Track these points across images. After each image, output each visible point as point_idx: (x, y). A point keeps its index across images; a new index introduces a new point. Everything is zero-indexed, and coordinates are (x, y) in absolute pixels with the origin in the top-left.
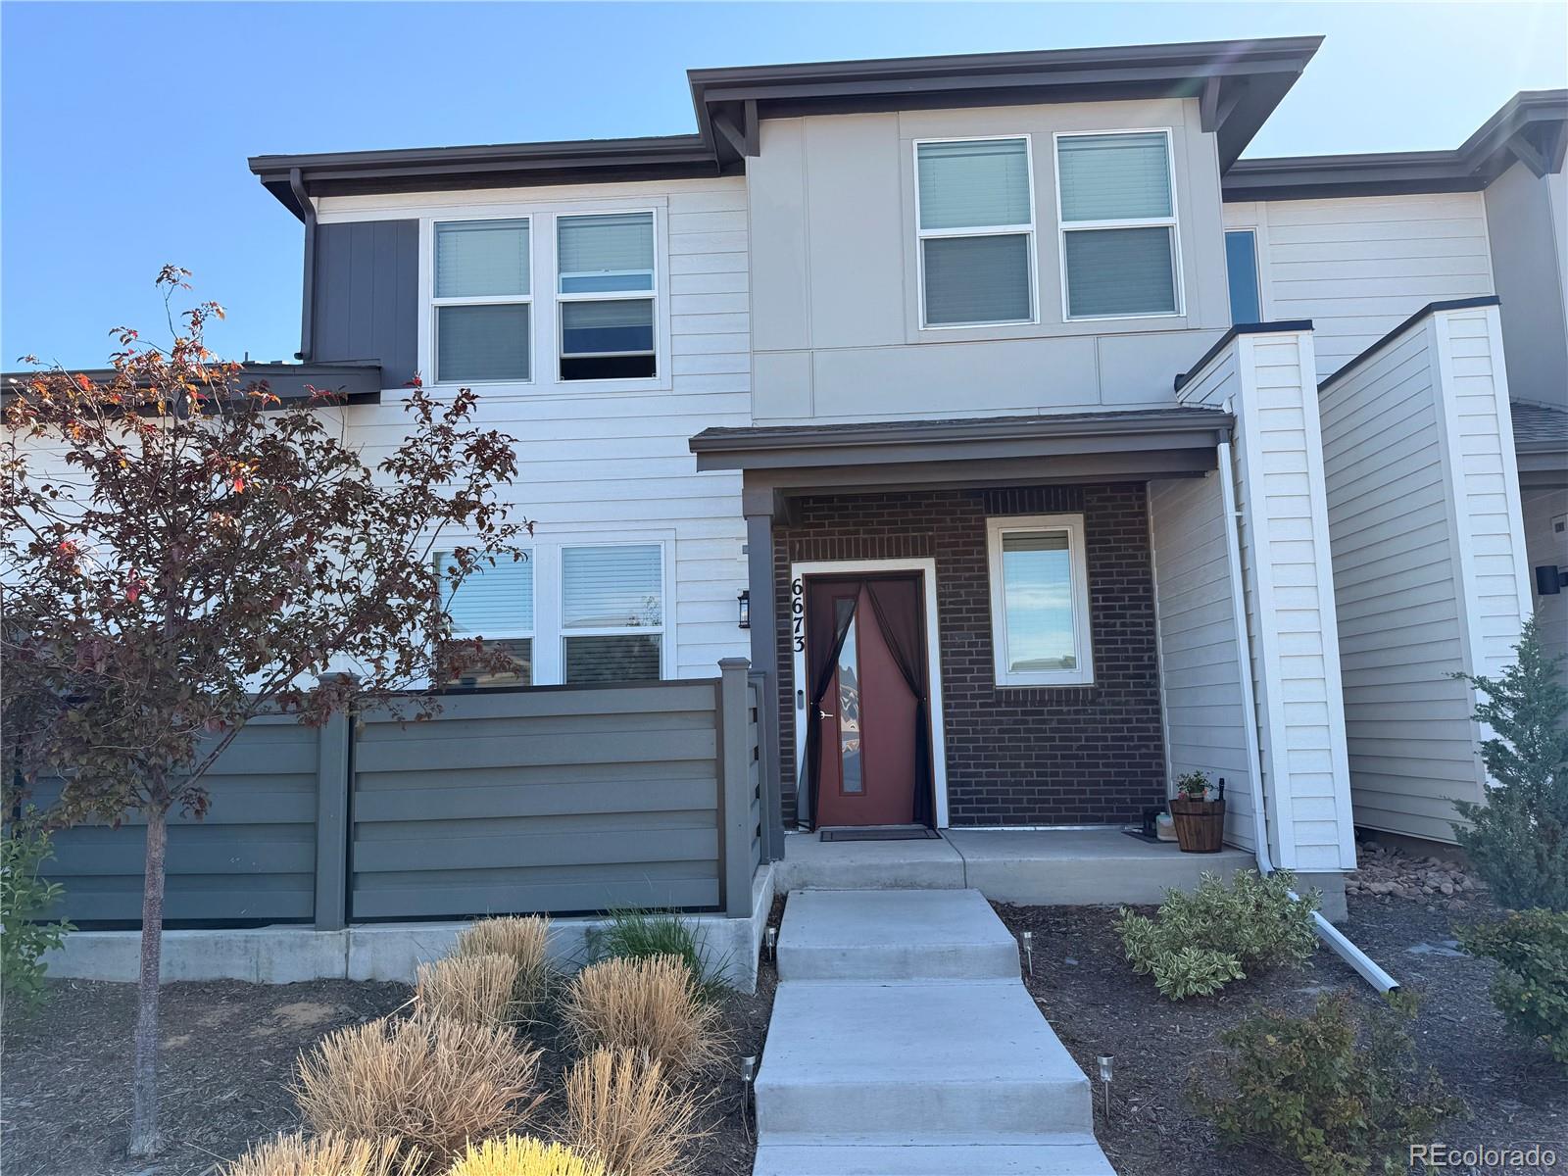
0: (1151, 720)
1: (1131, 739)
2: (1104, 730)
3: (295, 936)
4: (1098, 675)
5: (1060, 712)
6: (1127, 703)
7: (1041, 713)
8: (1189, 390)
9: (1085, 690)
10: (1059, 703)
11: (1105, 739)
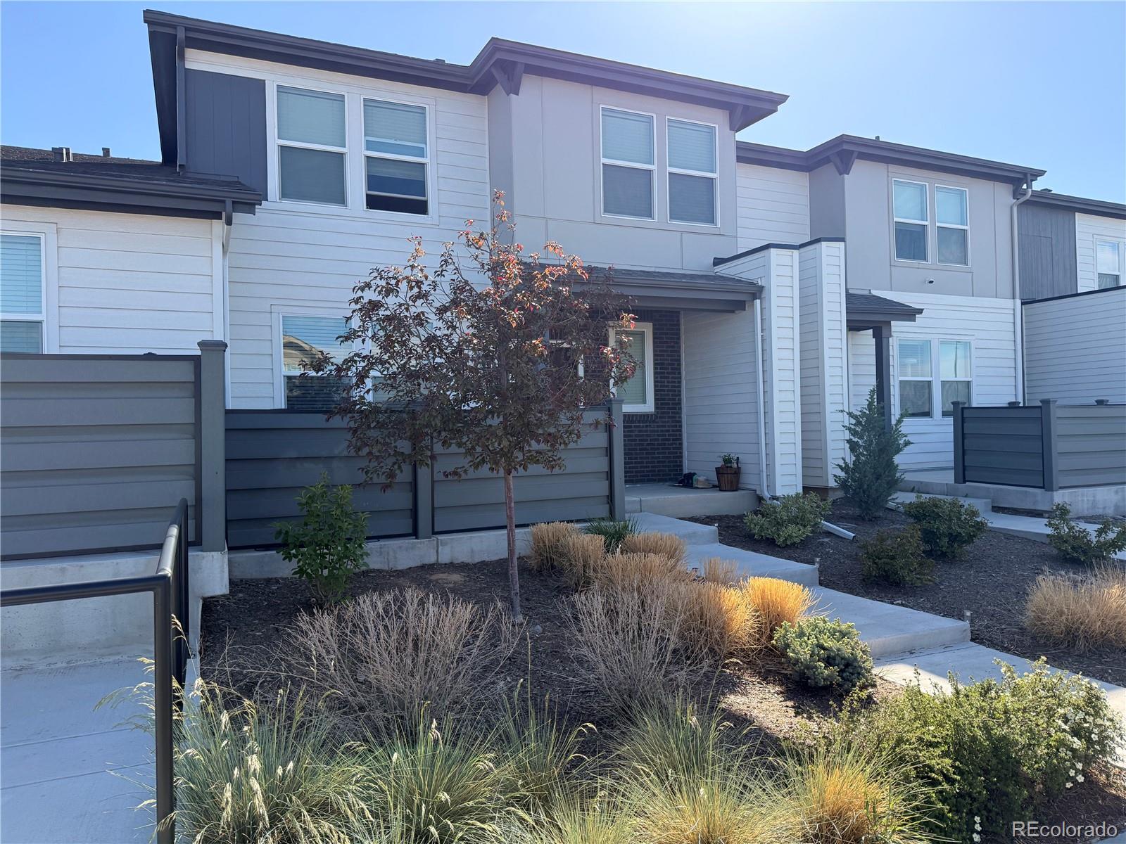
0: (677, 431)
1: (669, 440)
2: (658, 436)
3: (408, 543)
4: (656, 408)
5: (639, 427)
6: (668, 422)
7: (631, 427)
8: (724, 268)
9: (652, 415)
10: (639, 422)
11: (658, 440)
